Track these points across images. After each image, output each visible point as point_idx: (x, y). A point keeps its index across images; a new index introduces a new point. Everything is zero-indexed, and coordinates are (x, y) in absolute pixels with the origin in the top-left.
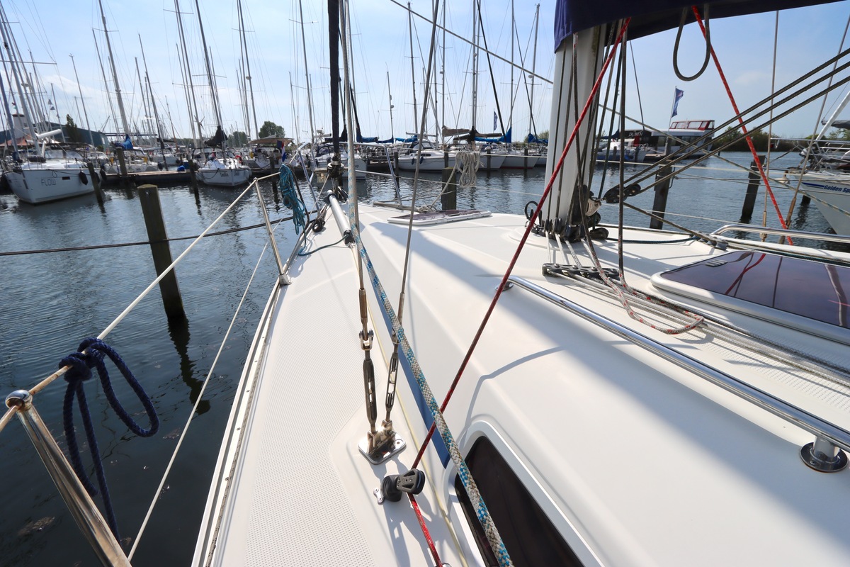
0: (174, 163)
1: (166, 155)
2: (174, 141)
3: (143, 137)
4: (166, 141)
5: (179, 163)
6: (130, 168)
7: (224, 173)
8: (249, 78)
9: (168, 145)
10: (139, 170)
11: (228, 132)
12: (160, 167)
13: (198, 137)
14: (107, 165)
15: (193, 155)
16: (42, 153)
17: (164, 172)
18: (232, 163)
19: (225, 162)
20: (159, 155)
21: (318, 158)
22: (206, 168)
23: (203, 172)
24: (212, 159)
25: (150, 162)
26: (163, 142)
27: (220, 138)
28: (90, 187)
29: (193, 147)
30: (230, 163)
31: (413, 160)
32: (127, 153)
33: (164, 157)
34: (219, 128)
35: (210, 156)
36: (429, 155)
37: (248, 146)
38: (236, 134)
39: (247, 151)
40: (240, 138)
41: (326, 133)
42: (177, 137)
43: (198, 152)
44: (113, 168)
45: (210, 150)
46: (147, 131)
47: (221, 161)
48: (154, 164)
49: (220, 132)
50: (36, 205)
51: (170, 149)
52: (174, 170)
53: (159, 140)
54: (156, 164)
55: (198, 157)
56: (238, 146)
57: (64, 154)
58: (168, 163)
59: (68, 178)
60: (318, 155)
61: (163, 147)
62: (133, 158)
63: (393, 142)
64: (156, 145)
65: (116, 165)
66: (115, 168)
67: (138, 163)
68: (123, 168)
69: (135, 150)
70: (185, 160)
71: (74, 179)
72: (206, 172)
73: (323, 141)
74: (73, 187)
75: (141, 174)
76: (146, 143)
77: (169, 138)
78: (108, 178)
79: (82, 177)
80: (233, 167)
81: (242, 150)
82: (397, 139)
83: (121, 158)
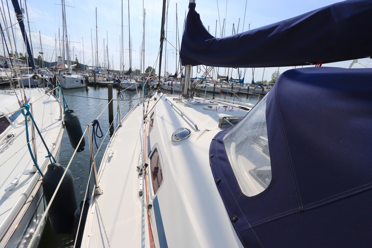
0: (112, 79)
1: (109, 76)
2: (112, 71)
3: (102, 68)
4: (110, 71)
5: (113, 80)
6: (97, 80)
7: (129, 85)
8: (144, 51)
9: (110, 72)
10: (100, 81)
11: (133, 69)
12: (107, 80)
13: (122, 70)
14: (89, 78)
15: (119, 77)
16: (70, 72)
17: (108, 82)
18: (133, 81)
19: (130, 81)
20: (107, 76)
21: (165, 82)
22: (123, 82)
23: (122, 84)
24: (126, 79)
25: (104, 78)
26: (109, 71)
27: (130, 72)
28: (84, 85)
29: (119, 74)
30: (132, 81)
31: (202, 87)
32: (97, 74)
33: (109, 77)
34: (130, 68)
35: (126, 78)
36: (208, 85)
37: (140, 75)
38: (136, 70)
39: (139, 78)
40: (138, 72)
41: (169, 73)
42: (114, 70)
43: (121, 76)
44: (91, 79)
45: (126, 76)
46: (104, 67)
47: (129, 80)
48: (105, 79)
49: (130, 69)
50: (67, 89)
51: (111, 74)
52: (112, 82)
53: (107, 70)
54: (106, 79)
55: (121, 78)
56: (136, 75)
57: (77, 73)
58: (110, 79)
59: (77, 81)
60: (165, 81)
61: (109, 73)
62: (98, 76)
63: (196, 79)
64: (106, 72)
65: (93, 78)
66: (92, 79)
67: (100, 78)
68: (95, 80)
69: (100, 74)
70: (116, 79)
71: (80, 82)
72: (123, 83)
73: (168, 76)
74: (79, 84)
75: (101, 82)
76: (102, 71)
77: (111, 70)
78: (89, 83)
79: (82, 81)
80: (133, 83)
81: (137, 77)
82: (198, 78)
83: (95, 76)
